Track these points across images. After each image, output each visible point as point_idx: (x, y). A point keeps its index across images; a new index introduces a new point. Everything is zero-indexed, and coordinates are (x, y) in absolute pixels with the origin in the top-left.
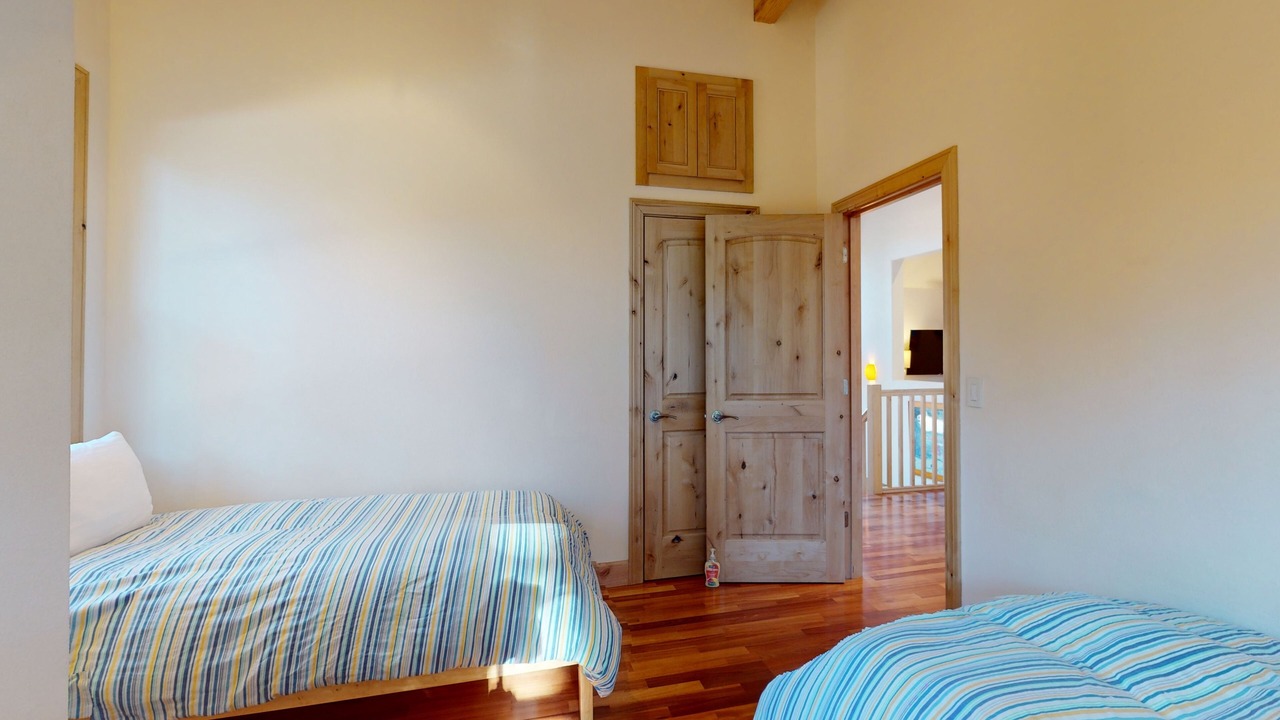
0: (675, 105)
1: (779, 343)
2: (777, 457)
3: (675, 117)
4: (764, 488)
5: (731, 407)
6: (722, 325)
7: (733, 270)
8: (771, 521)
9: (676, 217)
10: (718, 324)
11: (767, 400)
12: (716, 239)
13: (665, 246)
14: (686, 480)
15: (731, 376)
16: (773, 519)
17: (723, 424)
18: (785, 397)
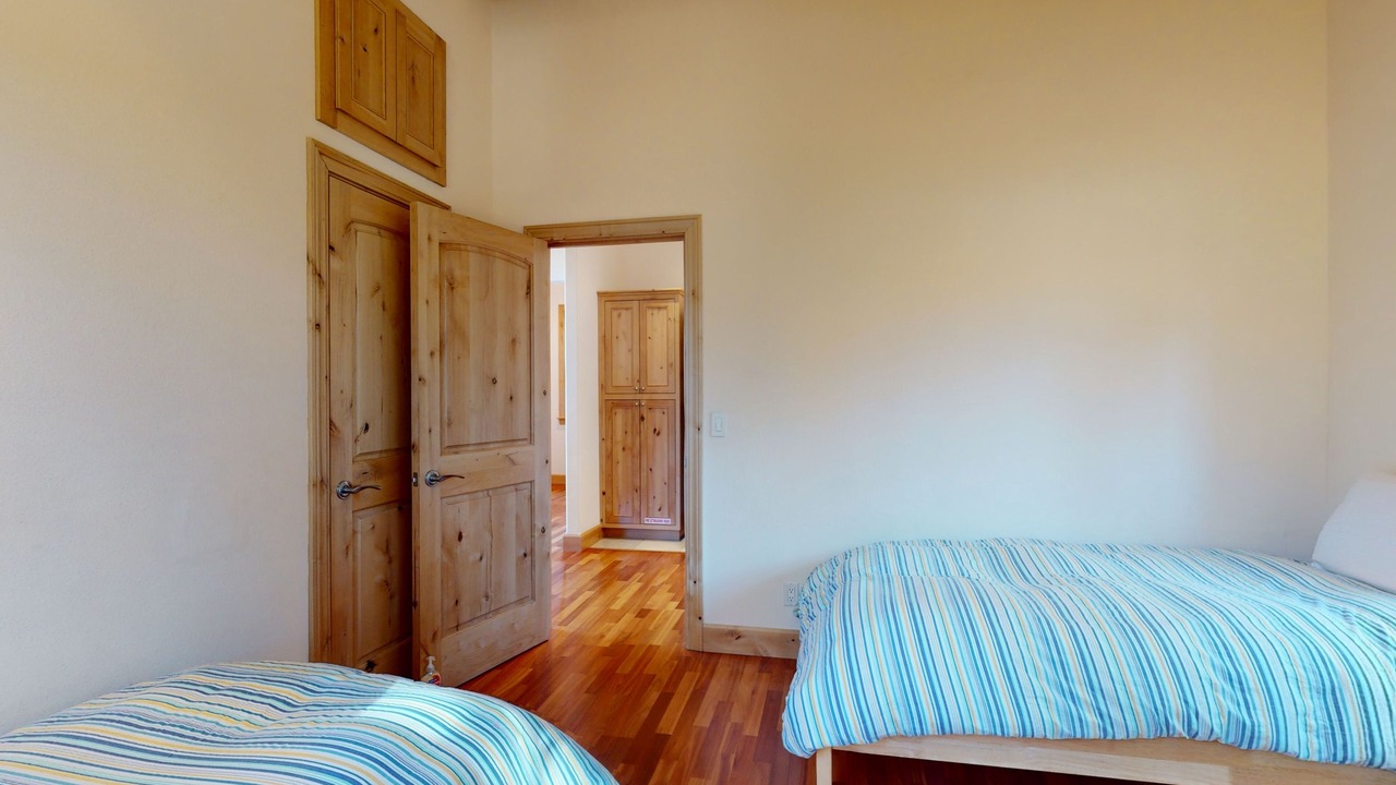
0: (371, 27)
1: (494, 381)
2: (493, 519)
3: (371, 41)
4: (481, 558)
5: (446, 464)
6: (437, 354)
7: (449, 284)
8: (487, 597)
9: (367, 189)
10: (432, 354)
11: (483, 450)
12: (429, 238)
13: (353, 231)
14: (379, 577)
15: (448, 423)
16: (490, 594)
17: (438, 487)
18: (500, 445)
